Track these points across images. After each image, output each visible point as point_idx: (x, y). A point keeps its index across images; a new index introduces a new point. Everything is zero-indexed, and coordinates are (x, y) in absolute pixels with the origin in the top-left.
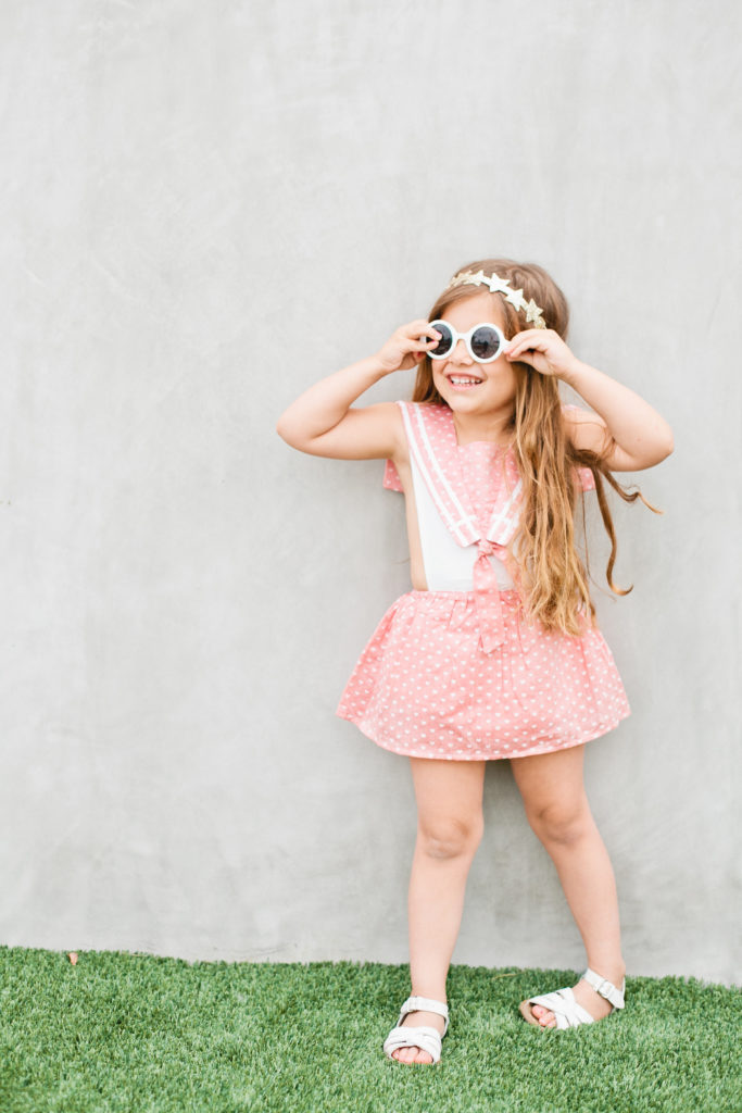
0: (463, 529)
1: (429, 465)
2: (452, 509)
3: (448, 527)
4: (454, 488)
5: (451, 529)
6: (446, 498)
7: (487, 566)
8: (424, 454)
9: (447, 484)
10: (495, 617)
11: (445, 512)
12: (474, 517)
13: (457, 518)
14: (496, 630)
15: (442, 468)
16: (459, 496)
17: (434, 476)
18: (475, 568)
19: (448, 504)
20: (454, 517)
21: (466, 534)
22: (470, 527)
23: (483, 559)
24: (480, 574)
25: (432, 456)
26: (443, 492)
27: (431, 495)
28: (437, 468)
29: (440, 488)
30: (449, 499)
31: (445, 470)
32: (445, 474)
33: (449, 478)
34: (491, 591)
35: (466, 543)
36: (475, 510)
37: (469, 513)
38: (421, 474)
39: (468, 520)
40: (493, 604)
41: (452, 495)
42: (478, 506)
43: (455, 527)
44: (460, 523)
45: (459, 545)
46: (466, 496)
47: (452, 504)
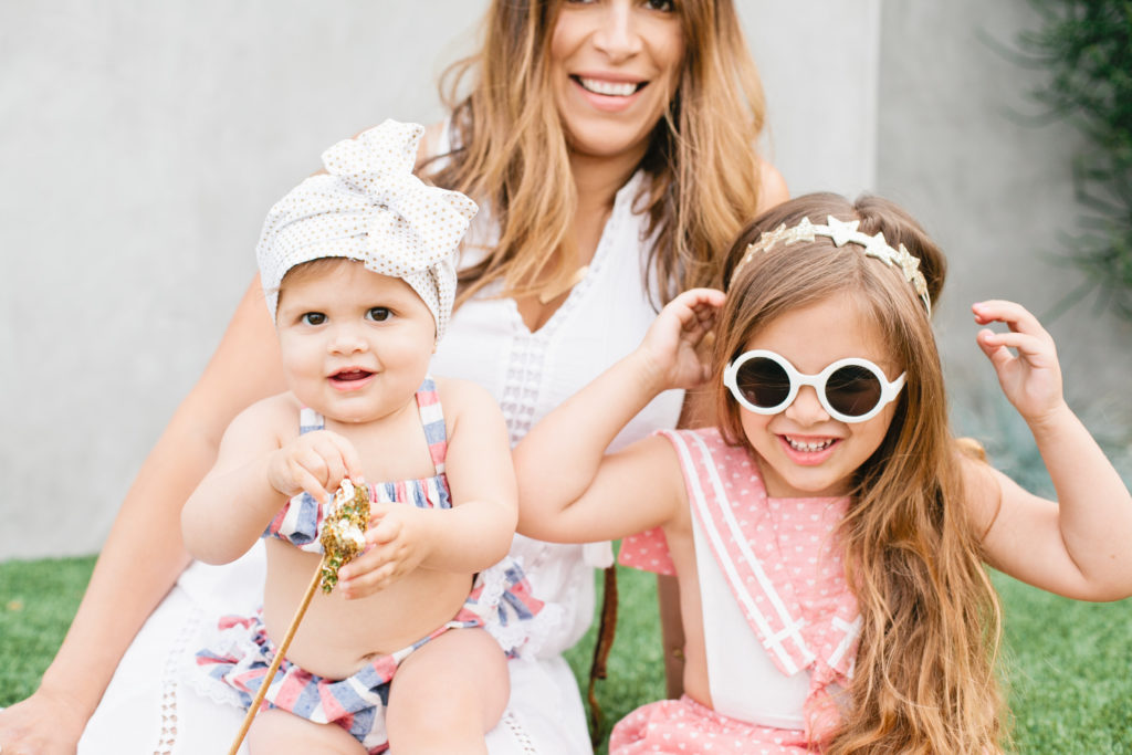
0: (787, 644)
1: (724, 531)
2: (767, 608)
3: (761, 640)
4: (769, 573)
5: (767, 645)
6: (756, 590)
8: (716, 512)
9: (756, 566)
11: (754, 613)
12: (802, 622)
13: (777, 626)
15: (748, 538)
16: (778, 586)
17: (734, 551)
20: (770, 623)
21: (794, 653)
22: (799, 641)
23: (820, 692)
25: (729, 517)
26: (750, 579)
27: (728, 581)
28: (738, 535)
29: (745, 572)
30: (761, 592)
31: (752, 542)
32: (753, 549)
33: (759, 555)
35: (793, 668)
36: (803, 609)
37: (796, 617)
38: (711, 546)
39: (793, 629)
41: (766, 584)
42: (809, 604)
43: (773, 641)
44: (783, 635)
45: (780, 670)
46: (788, 587)
47: (767, 601)
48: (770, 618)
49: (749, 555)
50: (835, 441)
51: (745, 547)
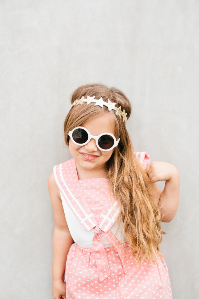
0: (87, 222)
1: (67, 193)
2: (81, 213)
3: (80, 222)
4: (80, 202)
5: (81, 223)
6: (77, 208)
7: (99, 239)
9: (77, 201)
10: (104, 264)
11: (78, 215)
12: (92, 215)
13: (83, 217)
14: (105, 270)
15: (73, 194)
16: (83, 206)
18: (93, 240)
19: (78, 210)
20: (82, 217)
21: (89, 224)
23: (97, 236)
24: (96, 243)
26: (76, 205)
27: (70, 207)
28: (71, 194)
29: (74, 204)
30: (79, 208)
31: (75, 195)
32: (75, 196)
33: (77, 198)
34: (101, 252)
35: (89, 229)
37: (88, 213)
39: (89, 217)
40: (103, 257)
41: (80, 205)
43: (83, 221)
44: (85, 219)
45: (86, 230)
46: (86, 205)
47: (81, 210)
48: (81, 215)
49: (74, 199)
50: (97, 156)
51: (73, 196)
